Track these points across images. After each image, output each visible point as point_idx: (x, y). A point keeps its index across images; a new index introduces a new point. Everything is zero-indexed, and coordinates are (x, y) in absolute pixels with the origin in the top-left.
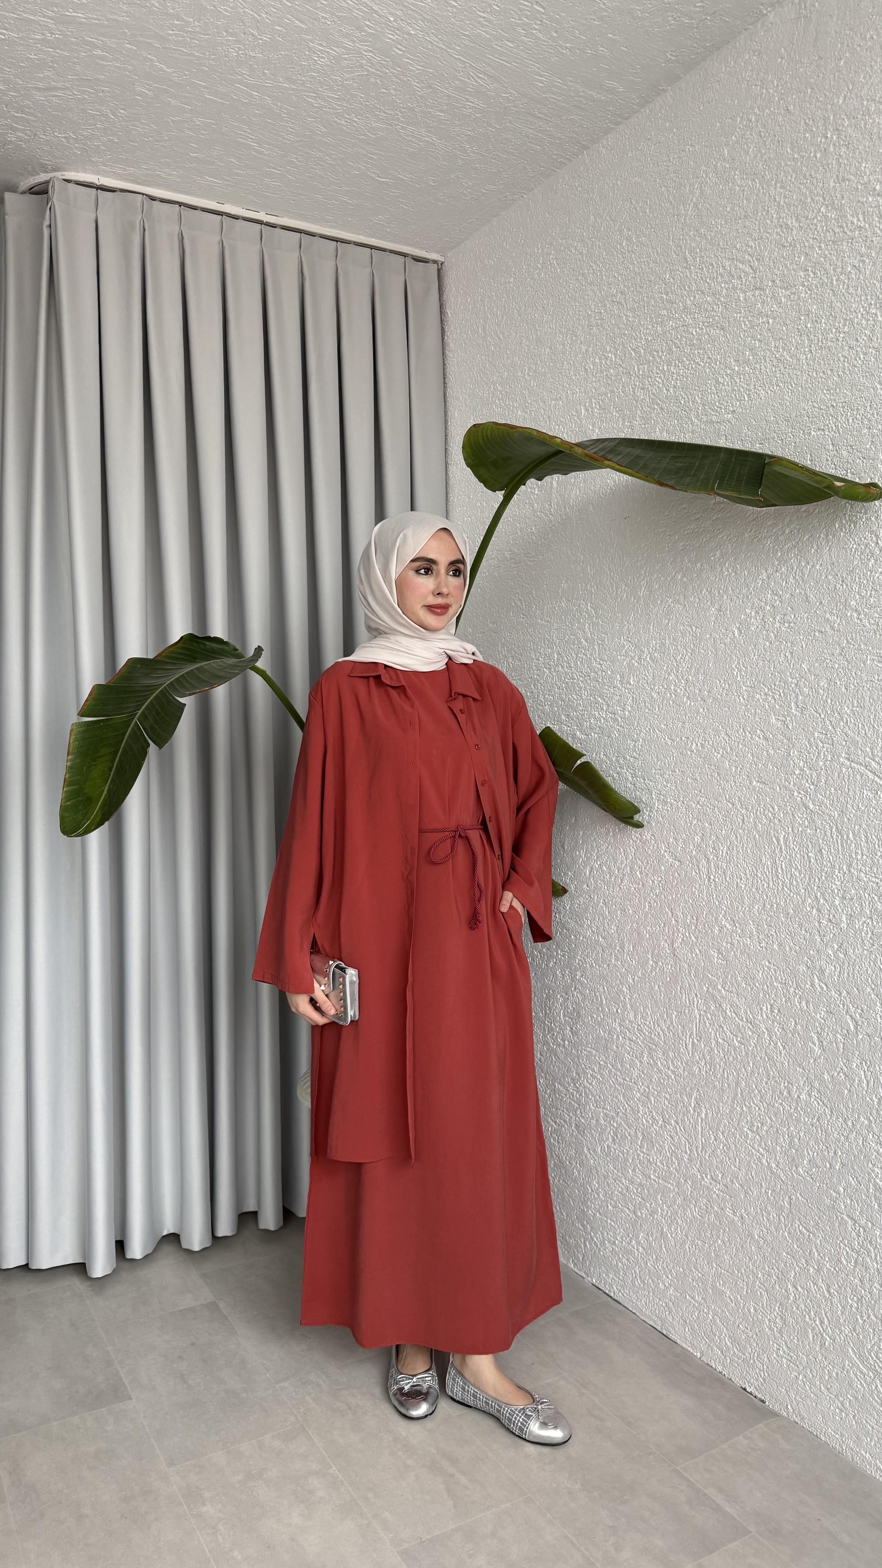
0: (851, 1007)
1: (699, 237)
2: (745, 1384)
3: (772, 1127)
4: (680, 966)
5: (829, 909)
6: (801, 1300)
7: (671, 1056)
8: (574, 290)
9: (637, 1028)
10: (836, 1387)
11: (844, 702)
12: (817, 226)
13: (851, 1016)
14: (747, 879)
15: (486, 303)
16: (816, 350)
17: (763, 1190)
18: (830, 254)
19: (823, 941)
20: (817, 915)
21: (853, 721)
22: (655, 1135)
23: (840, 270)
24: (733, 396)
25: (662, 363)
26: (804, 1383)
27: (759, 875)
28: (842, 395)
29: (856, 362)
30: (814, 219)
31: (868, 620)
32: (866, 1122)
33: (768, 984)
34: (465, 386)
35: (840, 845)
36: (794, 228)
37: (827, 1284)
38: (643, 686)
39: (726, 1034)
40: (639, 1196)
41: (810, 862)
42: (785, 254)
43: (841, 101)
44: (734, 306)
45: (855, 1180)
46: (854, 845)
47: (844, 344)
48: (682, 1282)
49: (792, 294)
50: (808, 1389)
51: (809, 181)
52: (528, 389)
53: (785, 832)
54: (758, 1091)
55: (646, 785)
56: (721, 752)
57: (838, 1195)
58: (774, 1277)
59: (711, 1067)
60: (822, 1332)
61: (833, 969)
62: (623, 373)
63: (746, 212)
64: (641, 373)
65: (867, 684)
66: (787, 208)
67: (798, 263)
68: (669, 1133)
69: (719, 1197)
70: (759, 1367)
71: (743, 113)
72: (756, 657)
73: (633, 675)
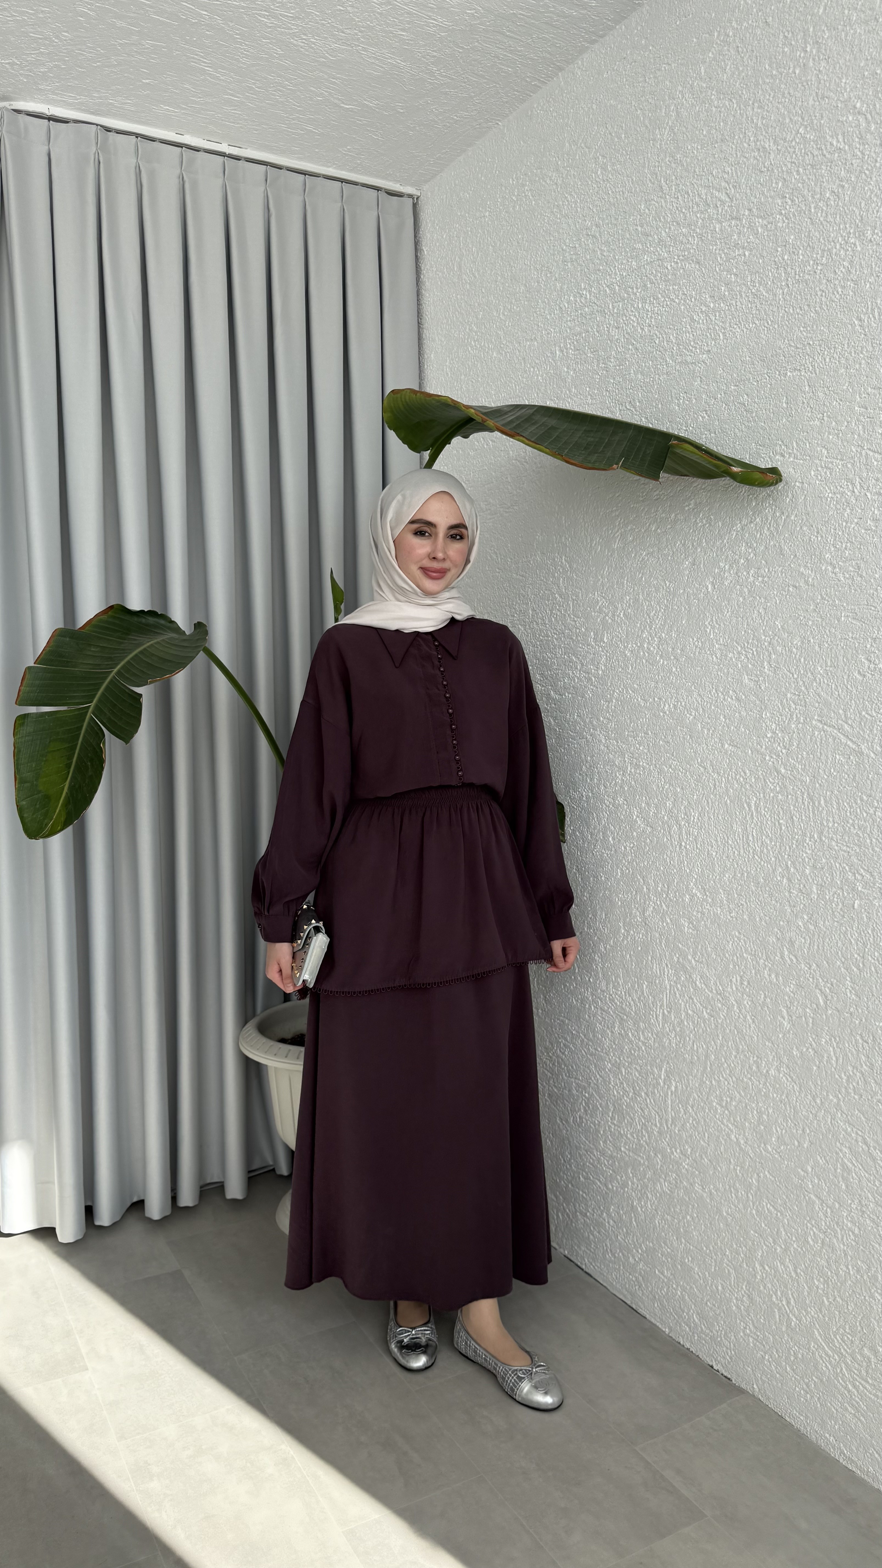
0: (821, 980)
1: (674, 163)
2: (712, 1361)
3: (740, 1102)
4: (651, 936)
5: (799, 878)
6: (768, 1279)
7: (642, 1027)
8: (549, 224)
9: (609, 997)
10: (801, 1368)
11: (817, 661)
12: (795, 149)
13: (821, 990)
14: (718, 846)
15: (461, 239)
16: (793, 283)
17: (732, 1167)
18: (809, 179)
19: (793, 912)
20: (787, 885)
21: (826, 681)
22: (626, 1107)
23: (818, 196)
24: (708, 334)
25: (637, 300)
26: (770, 1362)
27: (730, 842)
28: (819, 332)
29: (833, 297)
30: (792, 141)
31: (843, 574)
32: (835, 1100)
33: (738, 955)
34: (441, 328)
35: (811, 812)
36: (771, 152)
37: (794, 1264)
38: (617, 644)
39: (695, 1005)
40: (610, 1169)
41: (781, 829)
42: (762, 180)
43: (821, 11)
44: (709, 237)
45: (823, 1158)
46: (825, 812)
47: (822, 277)
48: (652, 1257)
49: (769, 223)
50: (774, 1369)
51: (787, 100)
52: (503, 330)
53: (756, 798)
54: (727, 1064)
55: (619, 748)
56: (693, 714)
57: (806, 1175)
58: (742, 1256)
59: (680, 1039)
60: (788, 1312)
61: (803, 941)
62: (597, 311)
63: (723, 135)
64: (615, 311)
65: (841, 642)
66: (765, 129)
67: (775, 190)
68: (639, 1105)
69: (688, 1172)
70: (726, 1345)
71: (720, 27)
72: (730, 613)
73: (607, 633)
